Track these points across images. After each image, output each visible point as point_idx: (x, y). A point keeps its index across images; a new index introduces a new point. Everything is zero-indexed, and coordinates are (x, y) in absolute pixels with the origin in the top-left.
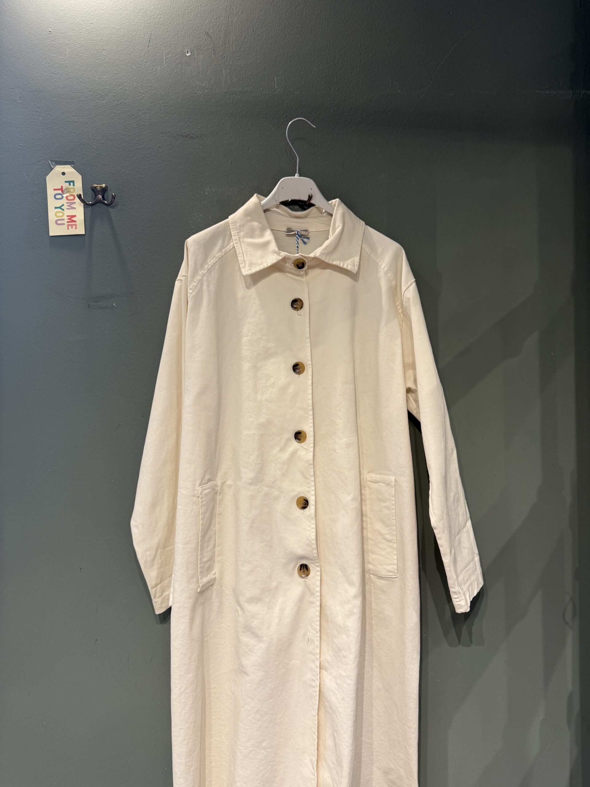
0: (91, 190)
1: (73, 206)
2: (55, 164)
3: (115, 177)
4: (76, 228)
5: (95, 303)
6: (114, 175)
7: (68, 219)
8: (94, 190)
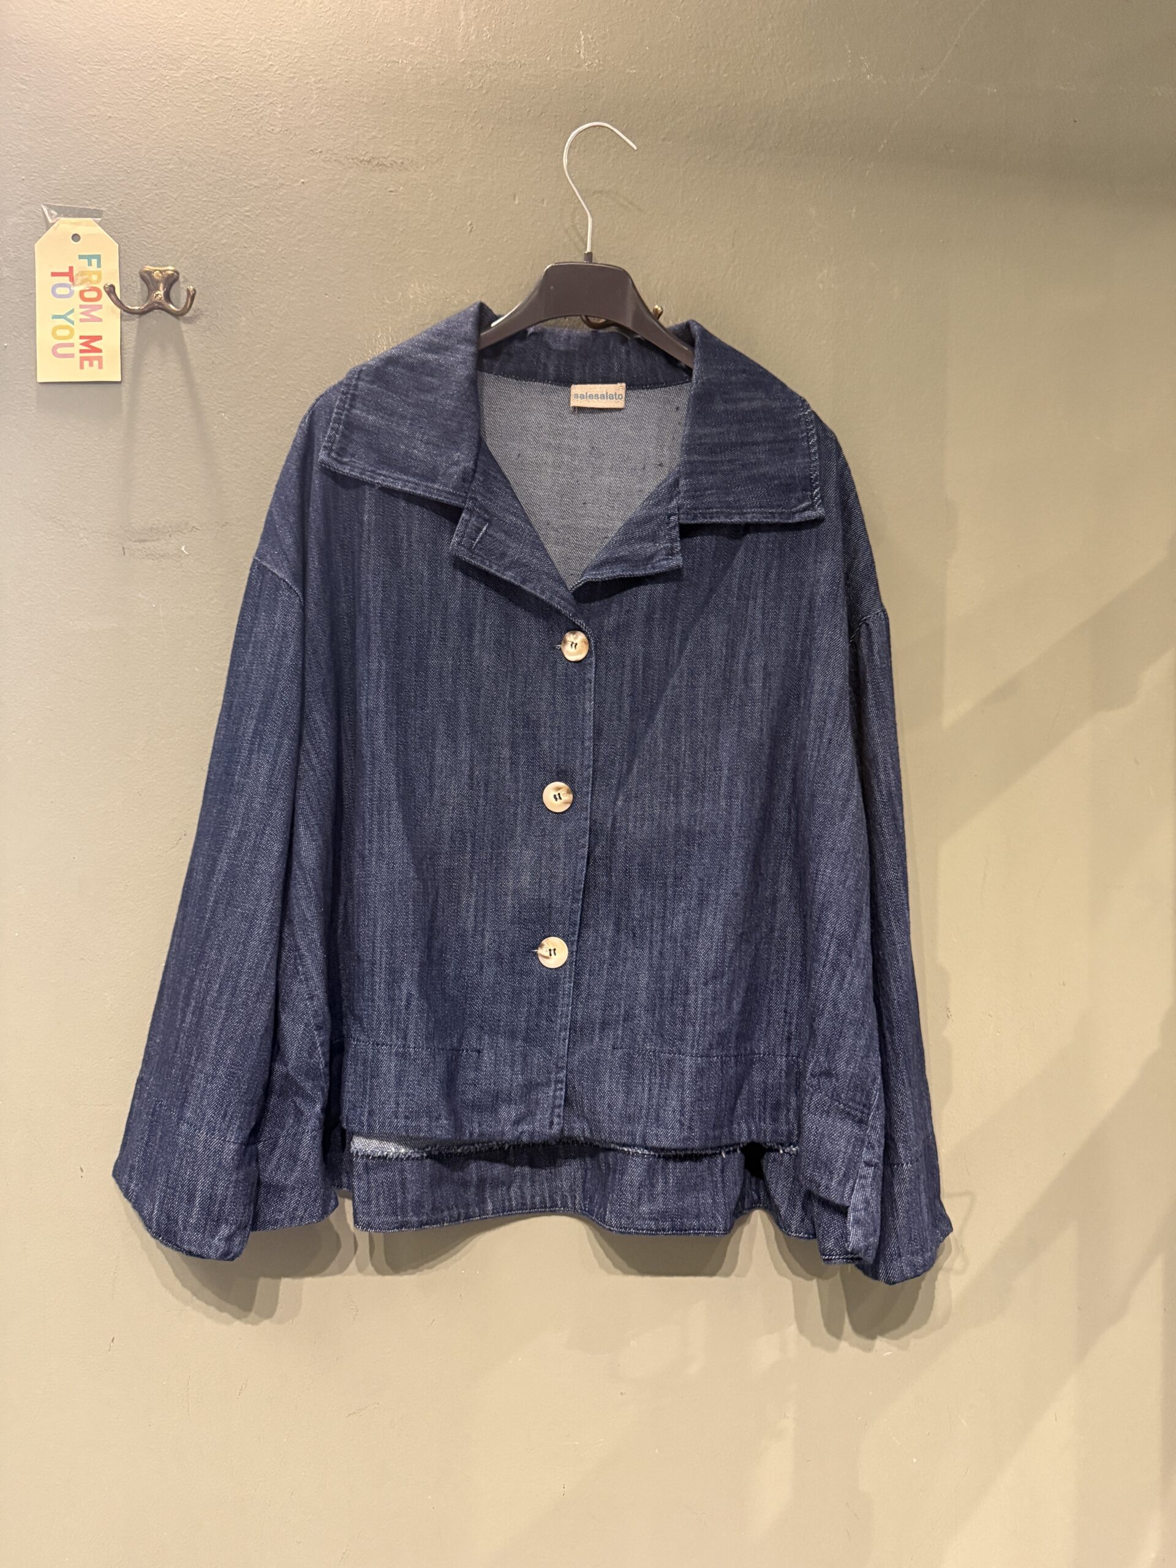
0: (139, 278)
1: (93, 313)
2: (56, 214)
3: (196, 250)
4: (100, 367)
5: (138, 543)
6: (195, 247)
7: (82, 344)
8: (147, 279)
